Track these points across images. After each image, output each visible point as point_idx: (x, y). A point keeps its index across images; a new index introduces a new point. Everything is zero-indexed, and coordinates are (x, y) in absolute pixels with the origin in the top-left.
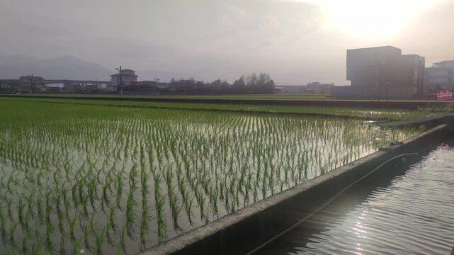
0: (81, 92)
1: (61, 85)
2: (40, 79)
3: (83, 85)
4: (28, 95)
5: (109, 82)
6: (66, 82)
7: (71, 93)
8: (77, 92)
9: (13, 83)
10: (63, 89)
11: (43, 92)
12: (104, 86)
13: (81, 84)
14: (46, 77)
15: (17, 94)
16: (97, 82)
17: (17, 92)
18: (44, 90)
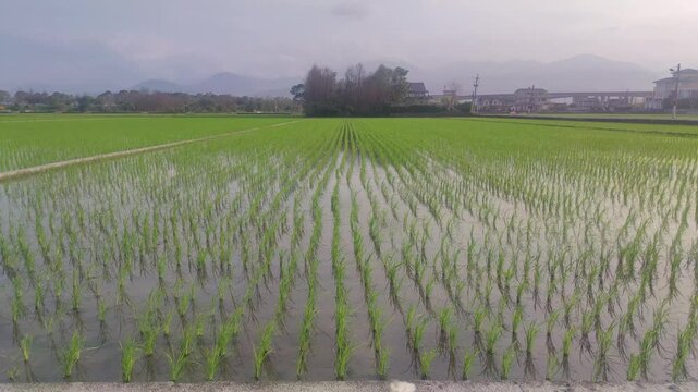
0: (600, 111)
1: (569, 101)
2: (542, 92)
3: (603, 98)
4: (525, 115)
5: (650, 93)
6: (575, 96)
7: (583, 112)
8: (593, 110)
9: (506, 99)
10: (571, 106)
11: (544, 112)
12: (640, 100)
13: (600, 98)
14: (550, 89)
15: (512, 114)
16: (627, 94)
17: (510, 111)
18: (545, 107)
